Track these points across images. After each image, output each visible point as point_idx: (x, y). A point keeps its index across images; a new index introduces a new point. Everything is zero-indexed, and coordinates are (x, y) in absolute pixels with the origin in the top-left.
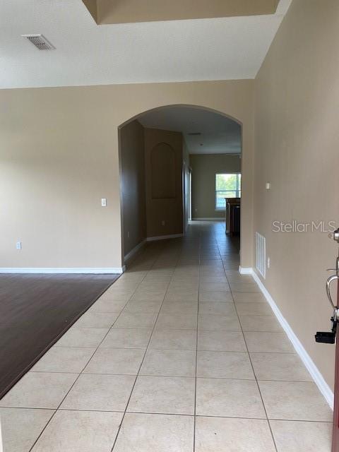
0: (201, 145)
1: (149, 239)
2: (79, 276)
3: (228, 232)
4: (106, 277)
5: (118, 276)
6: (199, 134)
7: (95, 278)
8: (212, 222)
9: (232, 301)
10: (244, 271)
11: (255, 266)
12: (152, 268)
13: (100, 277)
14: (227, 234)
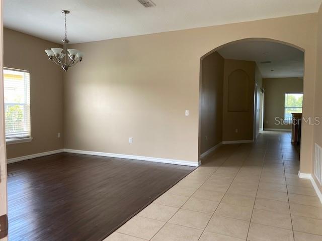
0: (273, 71)
1: (224, 143)
2: (167, 165)
3: (293, 141)
4: (186, 168)
5: (195, 168)
6: (270, 62)
7: (178, 168)
8: (280, 133)
9: (287, 201)
10: (302, 176)
11: (313, 173)
12: (221, 165)
13: (181, 168)
14: (292, 143)
